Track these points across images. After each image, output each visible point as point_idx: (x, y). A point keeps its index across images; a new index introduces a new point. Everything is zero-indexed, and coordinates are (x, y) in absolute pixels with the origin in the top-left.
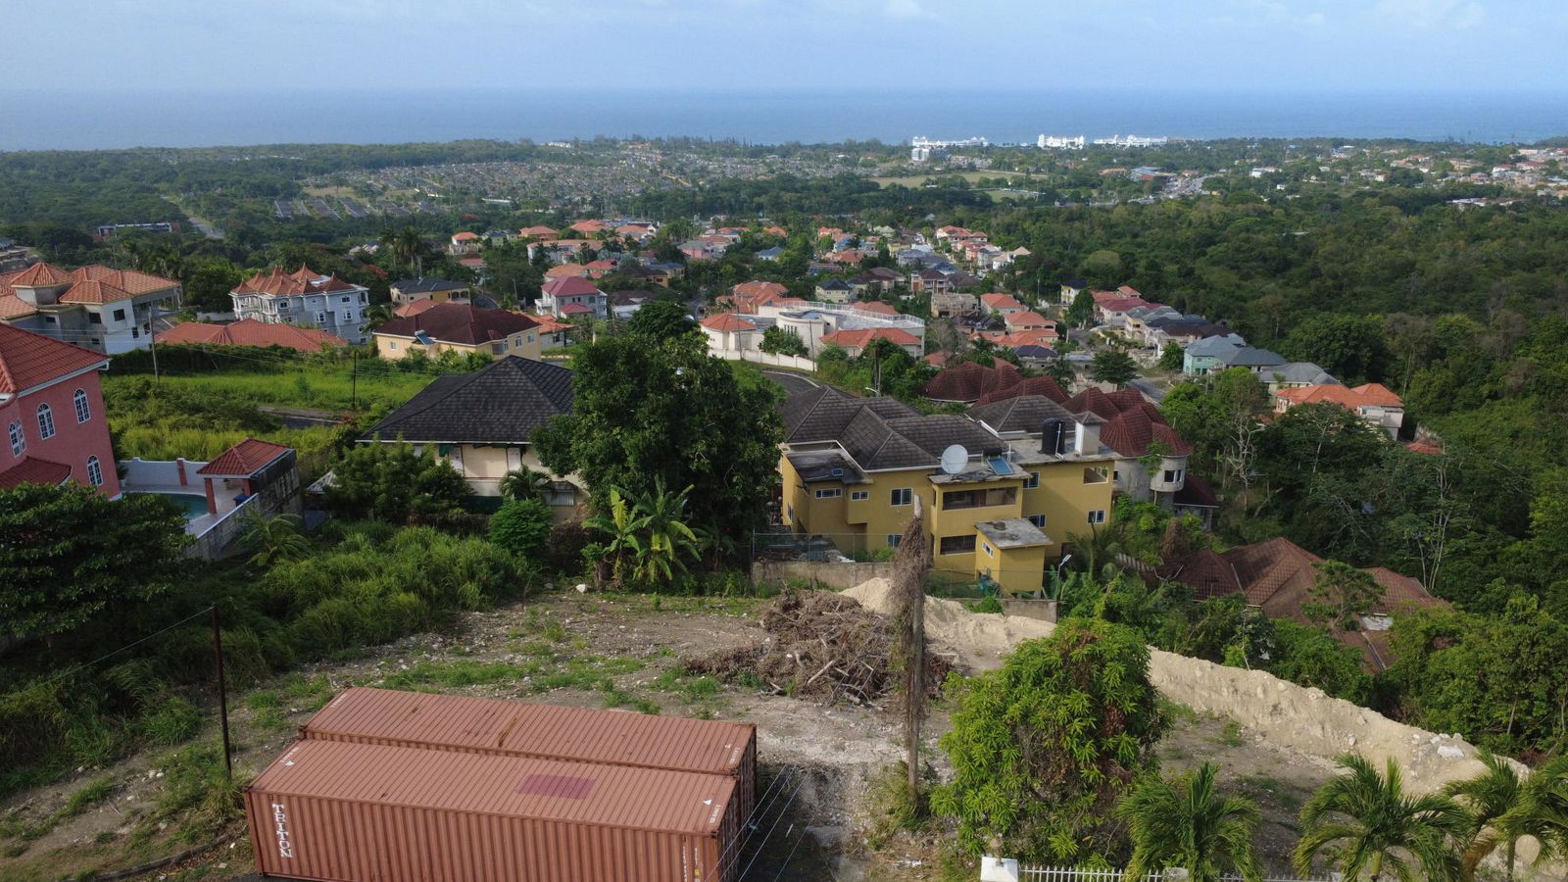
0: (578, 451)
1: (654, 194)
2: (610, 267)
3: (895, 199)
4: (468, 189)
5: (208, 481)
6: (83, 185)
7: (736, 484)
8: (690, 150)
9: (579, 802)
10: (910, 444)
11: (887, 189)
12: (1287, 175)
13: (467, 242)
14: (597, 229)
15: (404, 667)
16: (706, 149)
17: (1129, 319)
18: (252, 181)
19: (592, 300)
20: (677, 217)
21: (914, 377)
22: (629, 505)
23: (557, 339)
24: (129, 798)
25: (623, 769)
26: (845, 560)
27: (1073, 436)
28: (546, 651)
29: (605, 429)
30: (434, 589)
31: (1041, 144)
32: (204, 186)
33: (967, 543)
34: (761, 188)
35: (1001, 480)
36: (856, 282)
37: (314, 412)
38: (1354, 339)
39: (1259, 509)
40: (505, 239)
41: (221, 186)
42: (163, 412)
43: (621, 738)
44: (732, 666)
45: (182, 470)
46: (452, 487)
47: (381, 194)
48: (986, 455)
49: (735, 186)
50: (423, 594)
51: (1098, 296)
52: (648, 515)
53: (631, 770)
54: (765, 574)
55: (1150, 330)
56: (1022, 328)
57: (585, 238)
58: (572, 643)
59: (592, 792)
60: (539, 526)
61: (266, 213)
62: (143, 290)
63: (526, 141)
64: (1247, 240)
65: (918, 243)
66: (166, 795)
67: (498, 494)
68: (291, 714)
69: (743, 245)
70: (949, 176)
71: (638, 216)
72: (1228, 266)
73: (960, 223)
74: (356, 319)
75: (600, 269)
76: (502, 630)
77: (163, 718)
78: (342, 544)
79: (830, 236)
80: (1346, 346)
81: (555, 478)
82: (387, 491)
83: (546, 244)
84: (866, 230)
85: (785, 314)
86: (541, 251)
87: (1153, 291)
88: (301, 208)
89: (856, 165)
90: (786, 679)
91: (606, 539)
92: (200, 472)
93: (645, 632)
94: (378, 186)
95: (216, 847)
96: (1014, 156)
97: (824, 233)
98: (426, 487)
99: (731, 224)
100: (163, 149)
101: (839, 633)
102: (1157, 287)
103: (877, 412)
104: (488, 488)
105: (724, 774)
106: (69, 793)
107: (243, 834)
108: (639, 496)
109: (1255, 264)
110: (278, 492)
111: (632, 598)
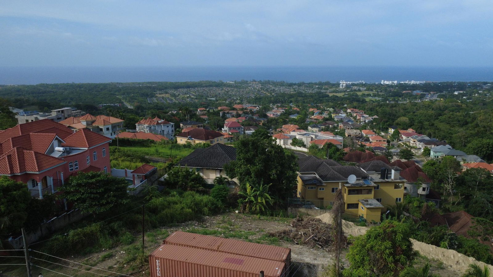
0: (237, 171)
1: (258, 97)
2: (245, 119)
3: (334, 100)
4: (203, 95)
5: (134, 175)
6: (96, 93)
7: (284, 183)
8: (270, 84)
9: (240, 266)
10: (338, 174)
11: (332, 97)
12: (467, 93)
13: (202, 111)
14: (241, 108)
15: (188, 229)
16: (275, 84)
17: (412, 139)
18: (142, 92)
19: (239, 129)
20: (265, 104)
21: (339, 155)
22: (252, 188)
23: (229, 140)
24: (116, 258)
25: (252, 258)
26: (316, 208)
27: (391, 174)
28: (228, 228)
29: (246, 165)
30: (196, 209)
31: (382, 83)
32: (128, 93)
33: (356, 206)
34: (292, 96)
35: (367, 186)
36: (321, 125)
37: (160, 158)
38: (491, 147)
39: (456, 203)
40: (213, 110)
41: (133, 93)
42: (120, 156)
43: (252, 249)
44: (283, 235)
45: (126, 172)
46: (200, 181)
47: (177, 96)
48: (362, 178)
49: (283, 95)
50: (192, 210)
51: (401, 131)
52: (257, 191)
53: (255, 258)
54: (292, 211)
55: (419, 143)
56: (375, 141)
57: (237, 110)
58: (235, 227)
59: (244, 264)
60: (225, 193)
61: (145, 101)
62: (114, 122)
63: (221, 81)
64: (452, 115)
65: (341, 114)
66: (126, 257)
67: (213, 183)
68: (158, 239)
69: (285, 113)
70: (352, 93)
71: (253, 104)
72: (446, 123)
73: (355, 108)
74: (170, 132)
75: (242, 119)
76: (214, 222)
77: (124, 237)
78: (170, 194)
79: (313, 111)
80: (488, 150)
81: (230, 180)
82: (182, 181)
83: (226, 112)
84: (325, 109)
85: (299, 134)
86: (224, 114)
87: (420, 130)
88: (155, 100)
89: (322, 89)
90: (299, 240)
91: (245, 198)
92: (132, 173)
93: (256, 225)
94: (177, 94)
95: (139, 272)
96: (373, 86)
97: (311, 110)
98: (193, 180)
99: (282, 107)
100: (118, 83)
101: (315, 228)
102: (421, 129)
103: (328, 164)
104: (210, 182)
105: (281, 261)
106: (101, 255)
107: (146, 270)
108: (255, 185)
109: (455, 122)
110: (152, 179)
111: (252, 216)
